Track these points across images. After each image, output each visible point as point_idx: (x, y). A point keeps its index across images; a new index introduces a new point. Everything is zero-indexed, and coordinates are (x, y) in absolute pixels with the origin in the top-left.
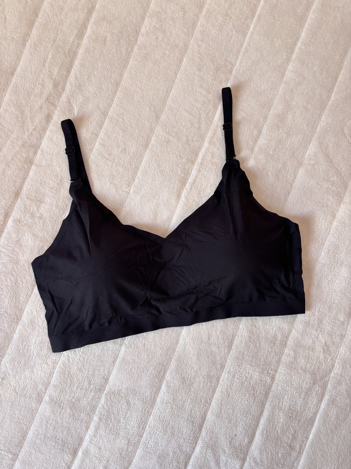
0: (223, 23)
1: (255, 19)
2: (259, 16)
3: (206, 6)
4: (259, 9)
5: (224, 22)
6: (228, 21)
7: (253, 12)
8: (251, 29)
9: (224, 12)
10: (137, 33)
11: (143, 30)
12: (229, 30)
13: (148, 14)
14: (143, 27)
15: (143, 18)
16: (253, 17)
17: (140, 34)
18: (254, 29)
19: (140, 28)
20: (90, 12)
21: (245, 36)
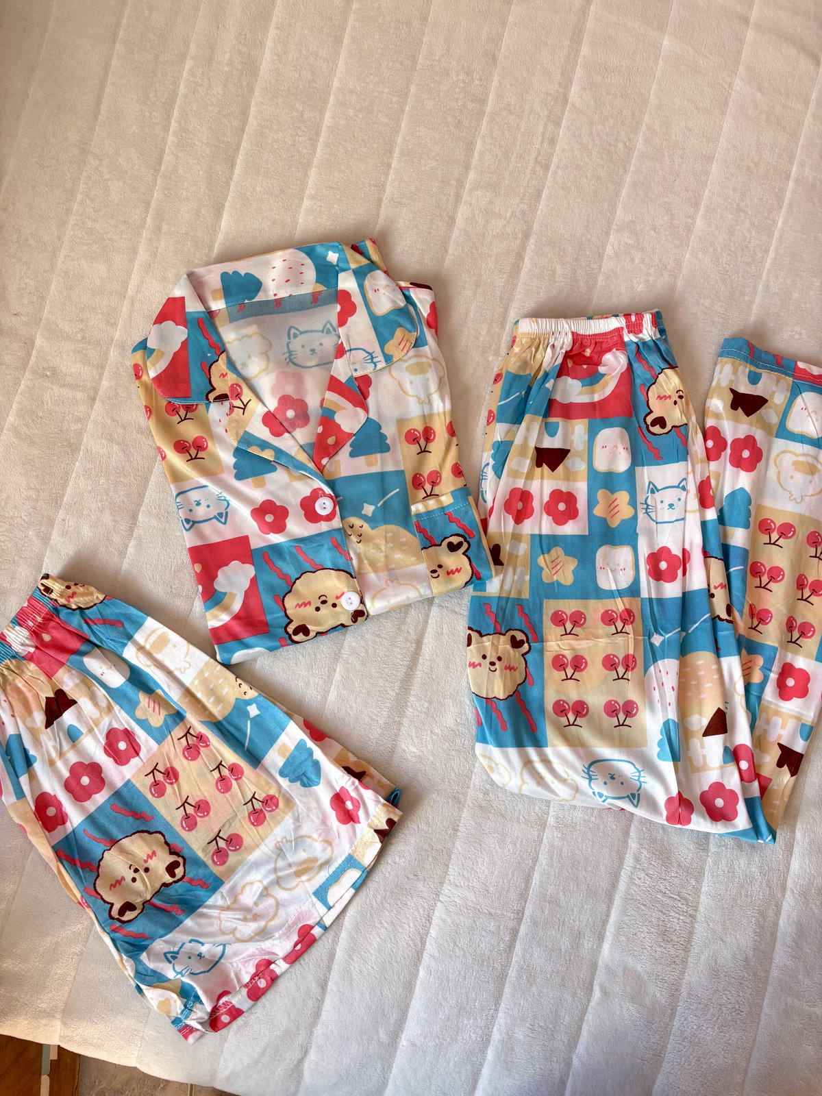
0: (734, 223)
1: (784, 210)
2: (791, 205)
3: (704, 202)
4: (788, 194)
5: (736, 221)
6: (742, 218)
7: (780, 199)
8: (779, 225)
9: (735, 206)
10: (601, 257)
11: (609, 250)
12: (745, 231)
13: (614, 227)
14: (609, 247)
15: (607, 234)
16: (780, 207)
17: (605, 257)
18: (785, 223)
19: (604, 249)
20: (526, 236)
21: (770, 236)
